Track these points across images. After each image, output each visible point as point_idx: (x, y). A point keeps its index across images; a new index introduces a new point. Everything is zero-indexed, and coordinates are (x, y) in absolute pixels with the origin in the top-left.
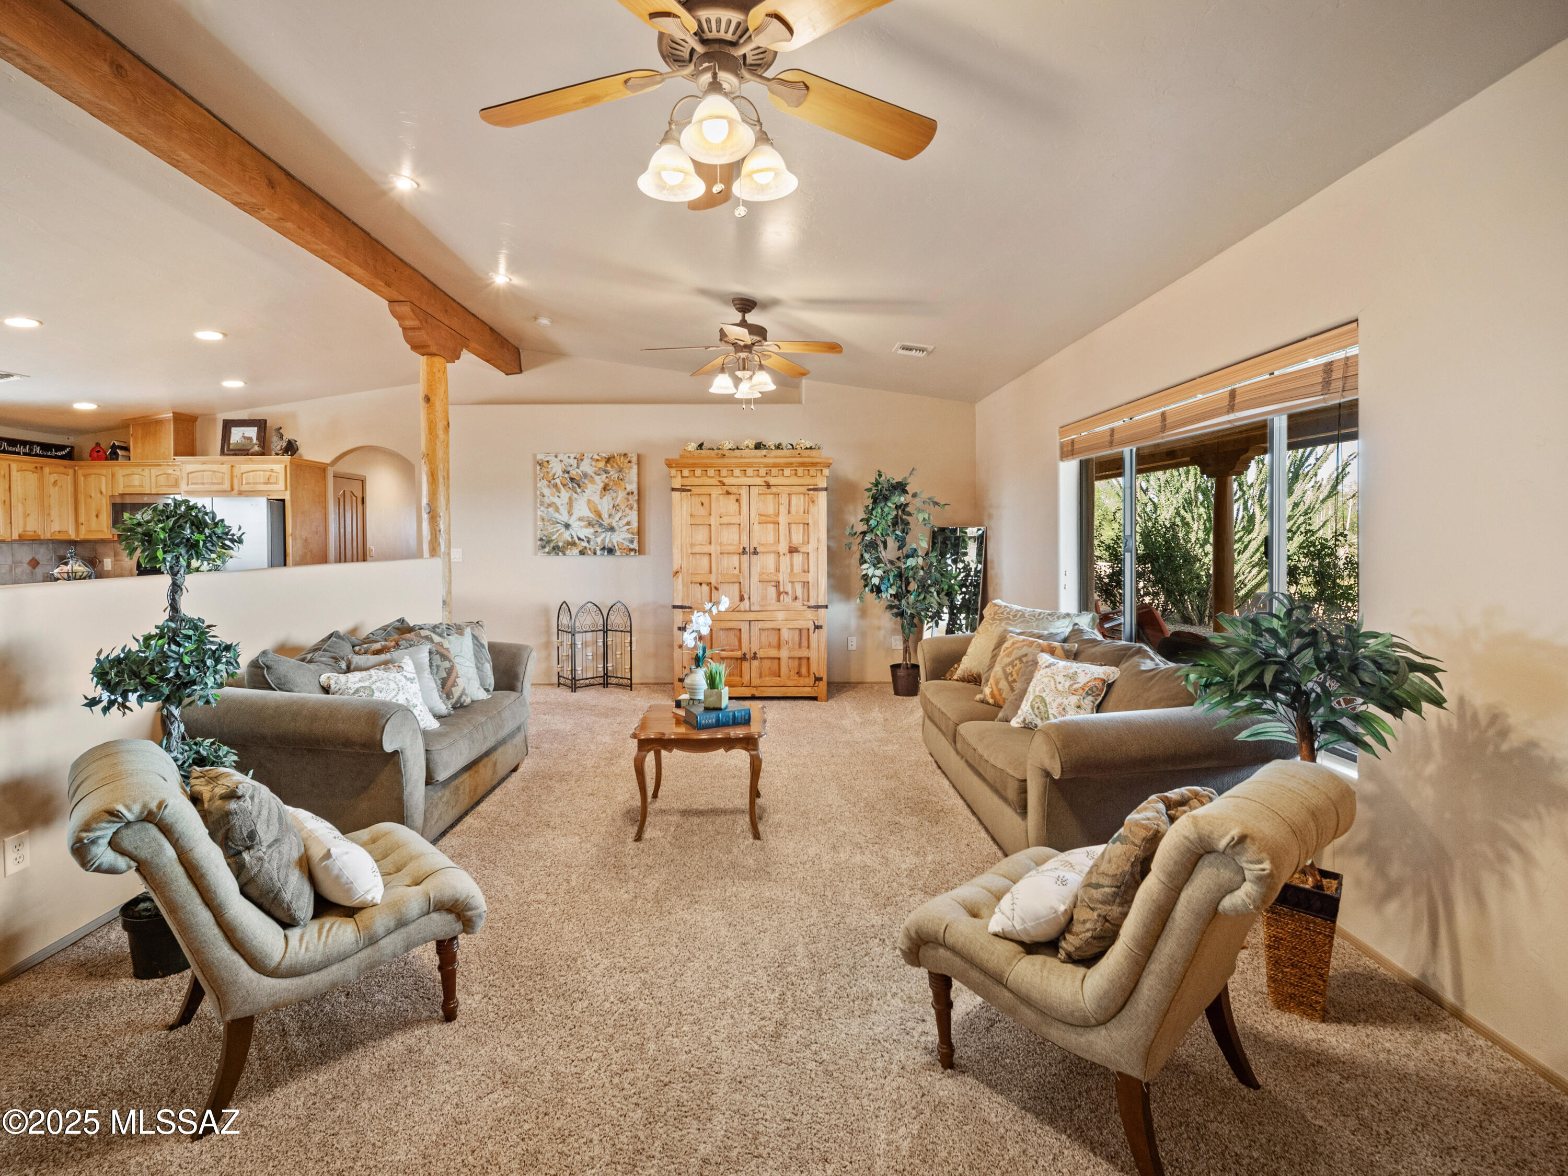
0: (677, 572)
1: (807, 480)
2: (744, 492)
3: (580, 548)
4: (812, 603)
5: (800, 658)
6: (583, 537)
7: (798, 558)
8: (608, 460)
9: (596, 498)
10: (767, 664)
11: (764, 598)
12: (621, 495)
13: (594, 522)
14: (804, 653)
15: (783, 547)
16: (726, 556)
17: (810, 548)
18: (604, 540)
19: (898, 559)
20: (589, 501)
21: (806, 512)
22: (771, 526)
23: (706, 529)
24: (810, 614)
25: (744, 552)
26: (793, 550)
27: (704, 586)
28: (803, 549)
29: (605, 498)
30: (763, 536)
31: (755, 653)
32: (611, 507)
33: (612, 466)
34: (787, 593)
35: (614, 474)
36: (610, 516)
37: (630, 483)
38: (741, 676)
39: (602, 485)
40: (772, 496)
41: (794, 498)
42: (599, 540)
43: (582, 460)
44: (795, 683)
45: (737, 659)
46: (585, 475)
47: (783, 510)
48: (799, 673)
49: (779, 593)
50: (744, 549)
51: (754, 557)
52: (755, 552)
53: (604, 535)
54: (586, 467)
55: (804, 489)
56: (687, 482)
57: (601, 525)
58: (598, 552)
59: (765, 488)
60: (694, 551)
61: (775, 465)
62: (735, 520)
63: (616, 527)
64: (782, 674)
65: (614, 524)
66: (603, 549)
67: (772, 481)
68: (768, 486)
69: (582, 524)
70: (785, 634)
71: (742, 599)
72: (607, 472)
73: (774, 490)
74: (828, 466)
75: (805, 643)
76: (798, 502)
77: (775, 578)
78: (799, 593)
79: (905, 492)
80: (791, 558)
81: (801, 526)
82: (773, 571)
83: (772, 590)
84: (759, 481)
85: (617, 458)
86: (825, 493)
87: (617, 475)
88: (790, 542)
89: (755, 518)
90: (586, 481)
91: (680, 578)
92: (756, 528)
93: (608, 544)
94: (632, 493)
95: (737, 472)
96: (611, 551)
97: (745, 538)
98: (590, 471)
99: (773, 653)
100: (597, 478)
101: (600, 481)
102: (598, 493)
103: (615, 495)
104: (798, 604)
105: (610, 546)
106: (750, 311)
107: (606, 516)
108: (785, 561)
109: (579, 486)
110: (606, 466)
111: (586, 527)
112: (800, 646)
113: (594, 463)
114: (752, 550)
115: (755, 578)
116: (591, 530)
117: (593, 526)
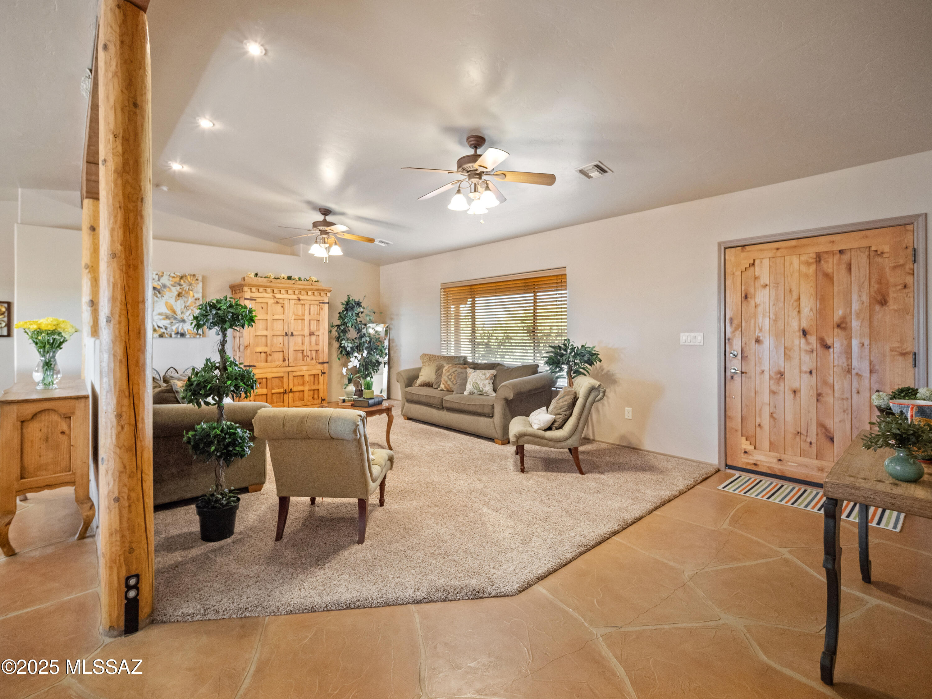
0: (247, 346)
1: (319, 298)
2: (286, 302)
3: (160, 333)
4: (321, 361)
5: (314, 390)
6: (161, 326)
7: (313, 338)
8: (181, 278)
9: (172, 301)
10: (297, 394)
11: (296, 359)
12: (191, 300)
13: (170, 316)
14: (316, 387)
15: (306, 332)
16: (275, 337)
17: (320, 333)
18: (177, 328)
19: (356, 338)
20: (166, 303)
21: (318, 314)
22: (300, 321)
23: (265, 322)
24: (320, 367)
25: (286, 334)
26: (311, 334)
27: (263, 354)
28: (316, 334)
29: (179, 302)
30: (296, 327)
31: (291, 390)
32: (183, 307)
33: (184, 282)
34: (308, 356)
35: (186, 286)
36: (182, 313)
37: (197, 292)
38: (283, 402)
39: (176, 293)
40: (300, 306)
41: (312, 307)
42: (174, 328)
43: (162, 276)
44: (311, 403)
45: (280, 393)
46: (164, 286)
47: (307, 313)
48: (313, 398)
49: (304, 356)
50: (286, 333)
51: (291, 338)
52: (292, 335)
53: (177, 325)
54: (165, 280)
55: (317, 303)
56: (253, 295)
57: (175, 319)
58: (173, 336)
59: (297, 301)
60: (258, 334)
61: (303, 289)
62: (281, 317)
63: (187, 320)
64: (305, 398)
65: (185, 318)
66: (177, 333)
67: (302, 297)
68: (299, 300)
69: (161, 317)
70: (307, 378)
71: (284, 360)
72: (180, 285)
73: (302, 302)
74: (330, 291)
75: (316, 382)
76: (314, 309)
77: (302, 349)
78: (314, 356)
79: (360, 306)
80: (310, 339)
81: (315, 321)
82: (301, 345)
83: (300, 355)
84: (295, 297)
85: (189, 277)
86: (327, 305)
87: (188, 288)
88: (310, 329)
89: (292, 317)
90: (165, 290)
91: (249, 350)
92: (292, 322)
93: (180, 330)
94: (199, 299)
95: (283, 291)
96: (183, 335)
97: (286, 327)
98: (168, 283)
99: (301, 388)
100: (173, 289)
101: (175, 290)
102: (174, 298)
103: (186, 300)
104: (314, 362)
105: (182, 331)
106: (328, 215)
107: (180, 313)
108: (307, 339)
109: (159, 293)
110: (180, 281)
111: (164, 319)
112: (314, 384)
113: (171, 279)
114: (290, 334)
115: (291, 349)
116: (168, 321)
117: (169, 319)
